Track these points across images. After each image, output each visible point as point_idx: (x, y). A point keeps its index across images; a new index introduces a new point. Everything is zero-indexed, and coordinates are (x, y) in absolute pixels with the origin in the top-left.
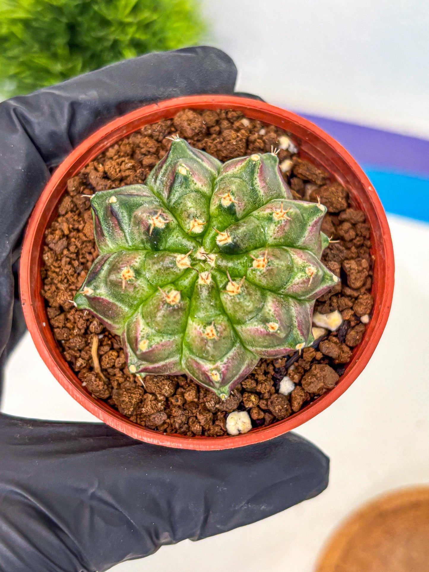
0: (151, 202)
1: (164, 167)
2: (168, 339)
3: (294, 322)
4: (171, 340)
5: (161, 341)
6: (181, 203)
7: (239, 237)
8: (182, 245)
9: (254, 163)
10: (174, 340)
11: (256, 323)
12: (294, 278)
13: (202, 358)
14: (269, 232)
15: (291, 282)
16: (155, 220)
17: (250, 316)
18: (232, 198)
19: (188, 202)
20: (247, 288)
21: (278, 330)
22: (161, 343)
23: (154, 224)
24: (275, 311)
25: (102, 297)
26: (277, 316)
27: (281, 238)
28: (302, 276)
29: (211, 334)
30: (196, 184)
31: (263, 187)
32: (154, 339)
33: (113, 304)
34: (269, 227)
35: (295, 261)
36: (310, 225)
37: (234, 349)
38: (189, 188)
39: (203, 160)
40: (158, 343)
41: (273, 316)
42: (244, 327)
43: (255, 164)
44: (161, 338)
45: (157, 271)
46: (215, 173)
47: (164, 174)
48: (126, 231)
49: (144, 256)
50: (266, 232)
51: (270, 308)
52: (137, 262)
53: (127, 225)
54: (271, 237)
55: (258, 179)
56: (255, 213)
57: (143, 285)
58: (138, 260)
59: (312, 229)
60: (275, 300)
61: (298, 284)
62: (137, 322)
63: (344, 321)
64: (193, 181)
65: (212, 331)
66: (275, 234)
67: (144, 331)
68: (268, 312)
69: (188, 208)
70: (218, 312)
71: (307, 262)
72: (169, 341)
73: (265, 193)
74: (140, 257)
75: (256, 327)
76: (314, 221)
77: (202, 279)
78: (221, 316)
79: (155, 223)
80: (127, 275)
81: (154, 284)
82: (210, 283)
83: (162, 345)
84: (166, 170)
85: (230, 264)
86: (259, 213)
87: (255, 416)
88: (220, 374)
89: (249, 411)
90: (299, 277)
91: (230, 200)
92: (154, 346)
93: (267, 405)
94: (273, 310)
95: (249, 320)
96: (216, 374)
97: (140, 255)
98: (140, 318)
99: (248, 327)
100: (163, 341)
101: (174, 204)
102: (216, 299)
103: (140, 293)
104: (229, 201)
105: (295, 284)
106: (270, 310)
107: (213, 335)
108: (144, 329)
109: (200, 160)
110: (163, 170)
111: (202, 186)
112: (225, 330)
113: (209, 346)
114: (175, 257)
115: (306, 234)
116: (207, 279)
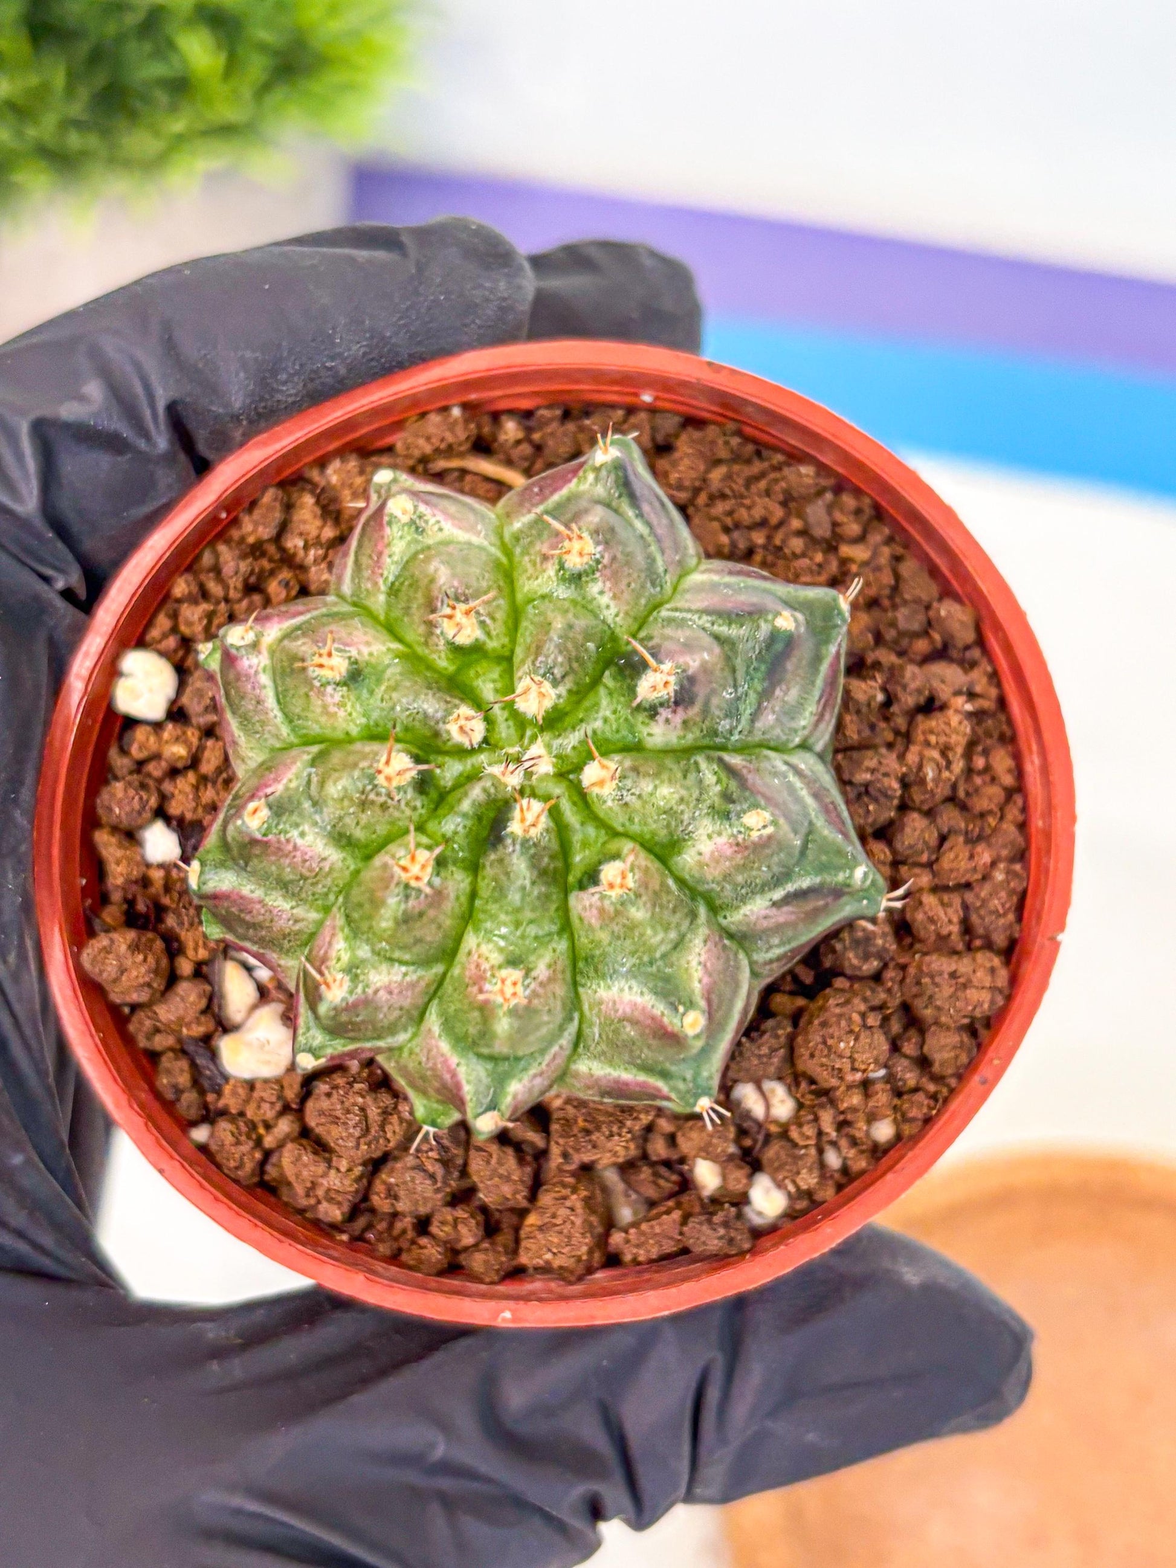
0: (732, 712)
1: (810, 801)
2: (386, 573)
3: (253, 887)
4: (381, 581)
5: (390, 556)
6: (685, 777)
7: (510, 854)
8: (582, 721)
9: (681, 1009)
10: (379, 589)
11: (293, 785)
12: (346, 939)
13: (298, 628)
14: (491, 946)
15: (342, 930)
16: (665, 678)
17: (315, 779)
18: (614, 894)
19: (672, 790)
20: (384, 807)
21: (244, 822)
22: (387, 552)
23: (655, 671)
24: (295, 848)
25: (575, 481)
26: (279, 842)
27: (464, 968)
28: (339, 959)
29: (324, 660)
30: (710, 837)
31: (614, 1003)
32: (401, 538)
33: (544, 499)
34: (501, 950)
35: (384, 967)
36: (458, 1065)
37: (279, 714)
38: (708, 814)
39: (775, 904)
40: (389, 545)
41: (286, 832)
42: (307, 757)
43: (676, 1010)
44: (396, 558)
45: (550, 624)
46: (729, 919)
47: (791, 789)
48: (696, 617)
49: (610, 621)
50: (495, 938)
51: (310, 838)
52: (601, 593)
53: (708, 625)
54: (478, 945)
55: (639, 1000)
56: (562, 945)
57: (540, 580)
58: (604, 600)
59: (448, 1067)
60: (326, 866)
61: (330, 944)
62: (471, 529)
63: (226, 1078)
64: (720, 834)
65: (332, 669)
66: (479, 957)
67: (436, 528)
68: (301, 829)
69: (657, 782)
70: (375, 715)
71: (364, 992)
72: (382, 575)
73: (600, 1003)
74: (613, 610)
75: (285, 781)
76: (464, 1082)
77: (467, 719)
78: (364, 720)
79: (658, 674)
80: (576, 545)
81: (530, 607)
82: (448, 732)
83: (380, 554)
84: (798, 800)
85: (466, 806)
86: (554, 951)
87: (140, 734)
88: (238, 649)
89: (157, 726)
90: (342, 953)
91: (611, 886)
92: (388, 530)
93: (149, 775)
94: (299, 842)
95: (309, 775)
96: (243, 638)
97: (617, 615)
98: (475, 540)
99: (299, 764)
100: (388, 560)
101: (696, 763)
102: (407, 729)
103: (529, 566)
104: (610, 878)
105: (333, 935)
106: (302, 834)
107: (321, 666)
108: (441, 530)
109: (778, 894)
110: (804, 793)
111: (700, 854)
112: (325, 707)
113: (304, 644)
114: (555, 683)
115: (444, 1046)
116: (461, 728)
